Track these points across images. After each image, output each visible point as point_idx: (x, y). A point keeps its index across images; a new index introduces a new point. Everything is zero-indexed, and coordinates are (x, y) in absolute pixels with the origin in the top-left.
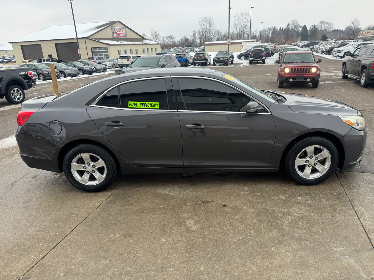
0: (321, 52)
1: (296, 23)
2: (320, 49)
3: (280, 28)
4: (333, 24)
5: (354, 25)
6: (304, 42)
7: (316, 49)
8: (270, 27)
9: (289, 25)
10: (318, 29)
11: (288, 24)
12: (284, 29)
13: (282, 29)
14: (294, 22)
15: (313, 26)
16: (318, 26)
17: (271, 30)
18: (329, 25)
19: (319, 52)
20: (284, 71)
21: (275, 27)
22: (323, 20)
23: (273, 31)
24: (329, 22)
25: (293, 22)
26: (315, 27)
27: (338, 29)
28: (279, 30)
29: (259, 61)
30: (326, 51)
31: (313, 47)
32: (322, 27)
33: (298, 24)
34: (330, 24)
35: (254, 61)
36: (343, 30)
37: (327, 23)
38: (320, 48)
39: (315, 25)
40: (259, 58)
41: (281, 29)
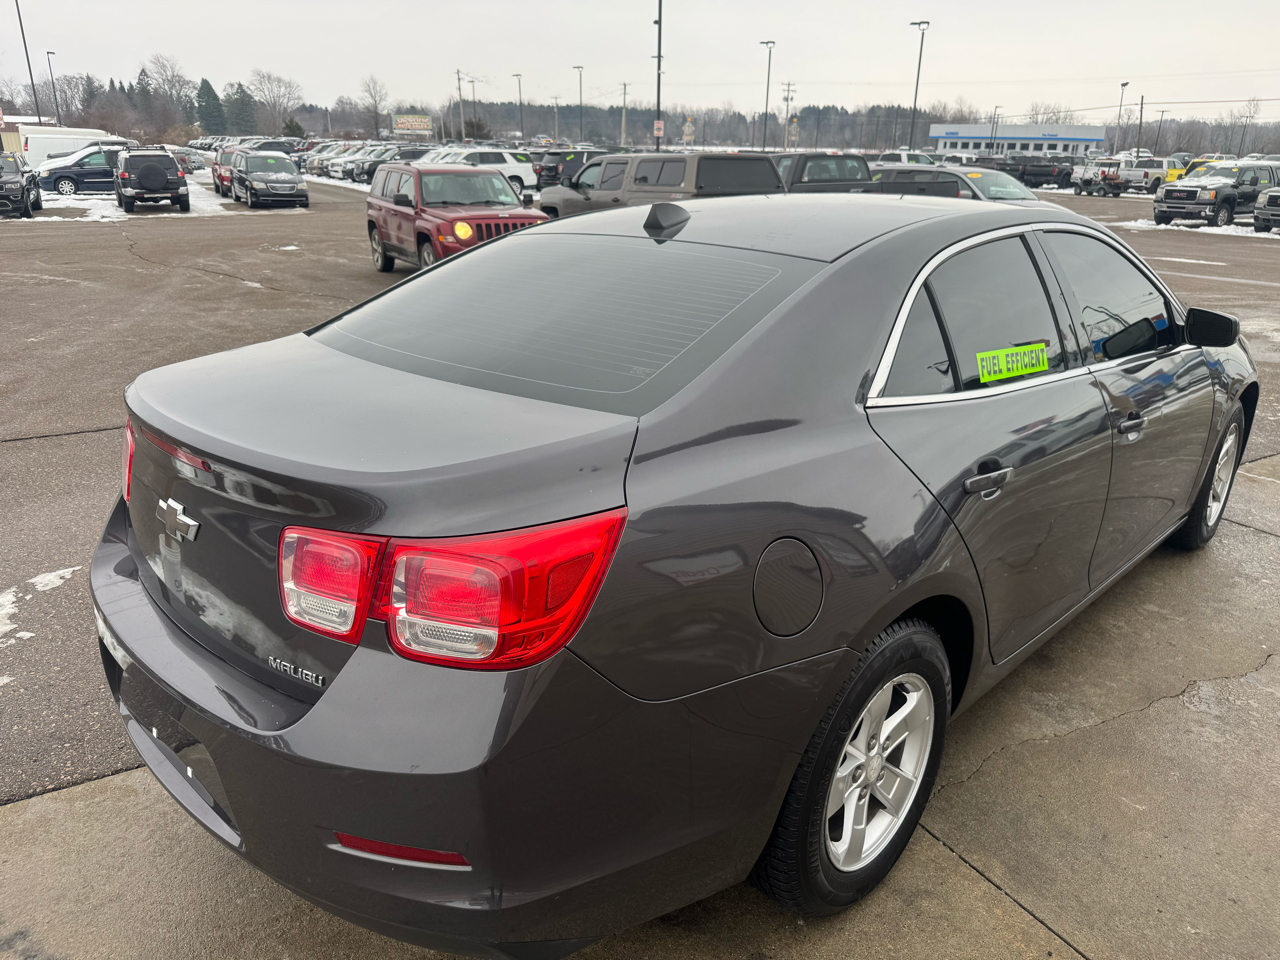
0: (340, 175)
1: (172, 69)
2: (333, 165)
3: (112, 82)
4: (298, 86)
5: (371, 94)
6: (242, 141)
7: (316, 163)
8: (70, 74)
9: (146, 75)
10: (251, 97)
11: (143, 71)
12: (126, 87)
13: (122, 88)
14: (163, 66)
15: (232, 85)
16: (252, 88)
17: (76, 85)
18: (286, 88)
19: (332, 174)
20: (453, 234)
21: (88, 77)
22: (265, 70)
23: (84, 90)
24: (286, 77)
25: (158, 61)
26: (243, 91)
27: (314, 104)
28: (107, 87)
29: (163, 202)
30: (361, 173)
31: (300, 157)
32: (267, 93)
33: (180, 73)
34: (289, 85)
35: (143, 200)
36: (330, 109)
37: (279, 80)
38: (333, 161)
39: (240, 85)
40: (165, 189)
41: (117, 85)
